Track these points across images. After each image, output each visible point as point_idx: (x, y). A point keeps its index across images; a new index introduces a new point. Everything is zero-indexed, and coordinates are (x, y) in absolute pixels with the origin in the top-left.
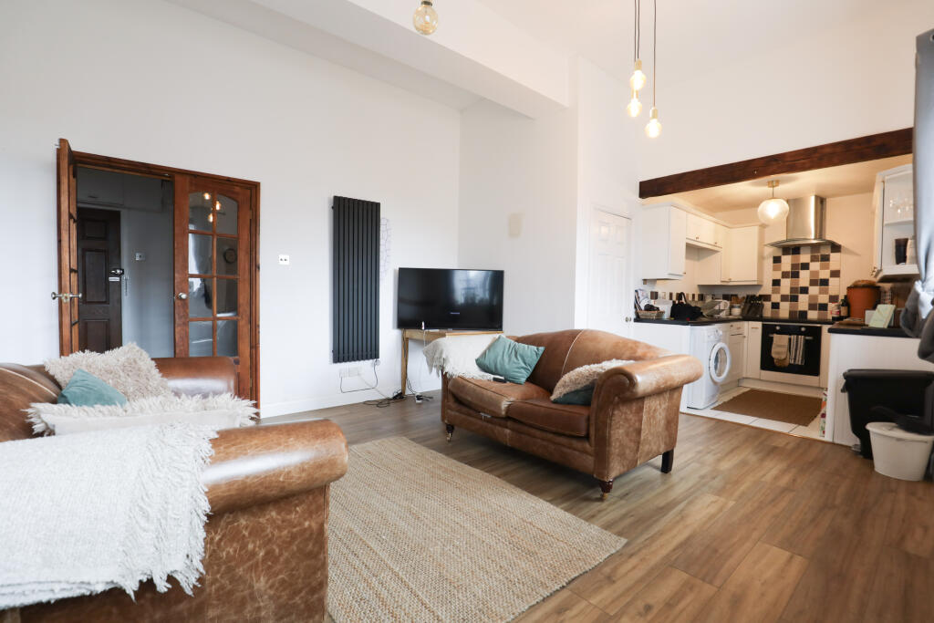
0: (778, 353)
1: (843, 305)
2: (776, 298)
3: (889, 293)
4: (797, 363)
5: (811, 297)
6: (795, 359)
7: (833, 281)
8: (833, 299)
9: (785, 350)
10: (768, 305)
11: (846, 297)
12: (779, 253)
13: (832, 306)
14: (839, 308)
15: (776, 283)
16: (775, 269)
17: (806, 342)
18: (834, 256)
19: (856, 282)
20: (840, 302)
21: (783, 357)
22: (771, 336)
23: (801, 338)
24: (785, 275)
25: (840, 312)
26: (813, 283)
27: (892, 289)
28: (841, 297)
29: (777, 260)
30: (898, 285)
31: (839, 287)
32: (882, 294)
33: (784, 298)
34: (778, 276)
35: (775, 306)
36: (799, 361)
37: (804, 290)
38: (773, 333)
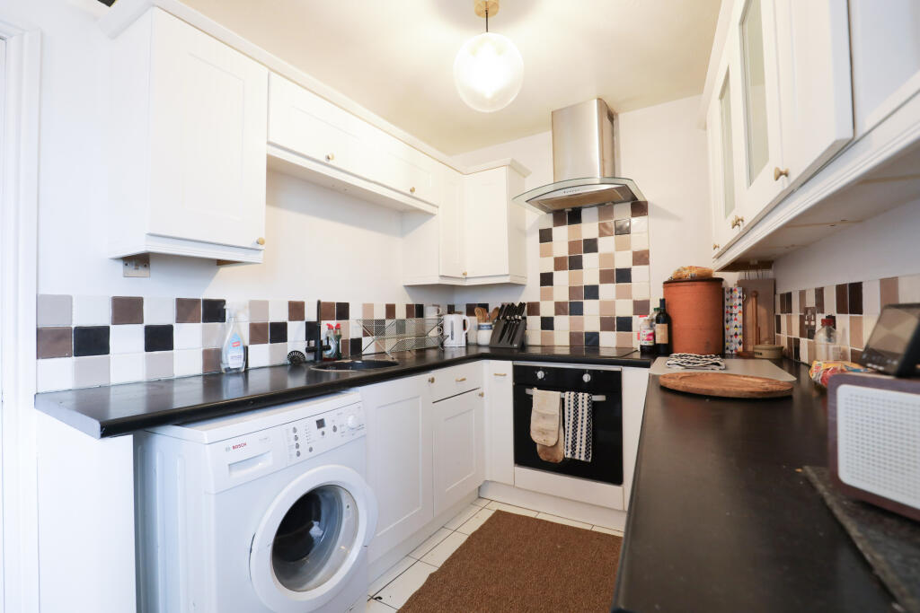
0: (543, 432)
1: (658, 321)
2: (547, 309)
3: (738, 293)
4: (577, 457)
5: (604, 305)
6: (574, 449)
7: (637, 272)
8: (641, 307)
9: (554, 424)
10: (534, 322)
11: (663, 301)
12: (547, 221)
13: (639, 323)
14: (652, 326)
15: (546, 279)
16: (543, 254)
17: (594, 407)
18: (637, 223)
19: (679, 271)
20: (653, 314)
21: (551, 441)
22: (528, 391)
23: (584, 397)
24: (559, 263)
25: (654, 335)
26: (606, 276)
27: (740, 283)
28: (655, 304)
29: (545, 236)
30: (753, 274)
31: (648, 285)
32: (727, 296)
33: (560, 309)
34: (548, 267)
35: (547, 324)
36: (581, 454)
37: (592, 292)
38: (531, 387)
